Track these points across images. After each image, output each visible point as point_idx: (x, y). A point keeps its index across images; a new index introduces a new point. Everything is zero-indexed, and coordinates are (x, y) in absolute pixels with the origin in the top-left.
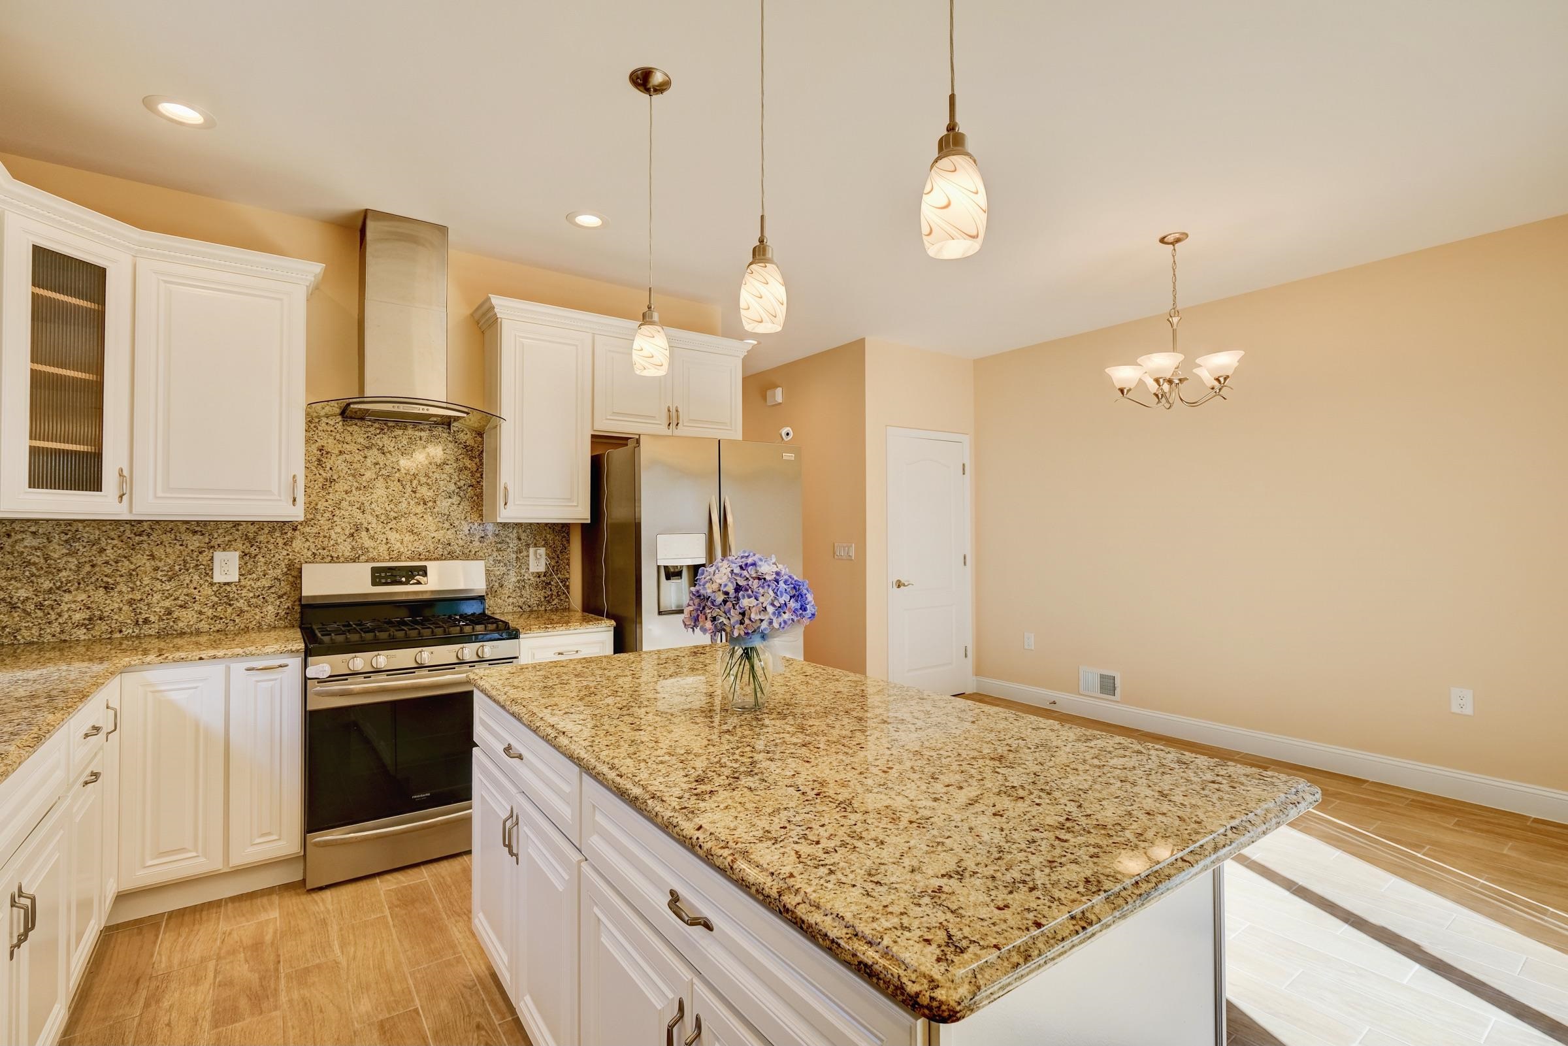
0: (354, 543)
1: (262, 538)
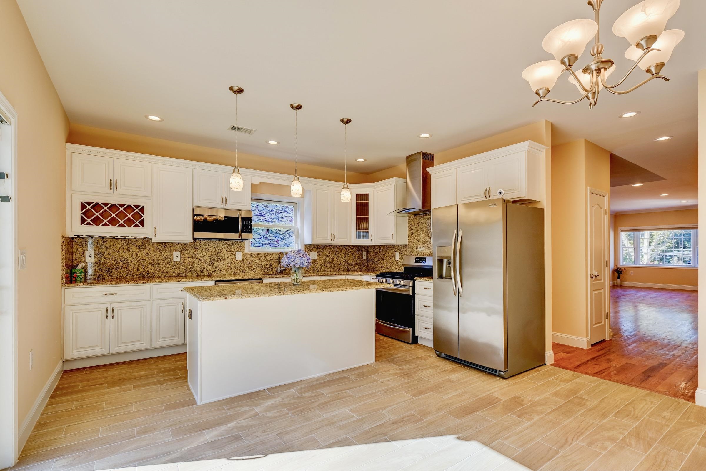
1: (402, 249)
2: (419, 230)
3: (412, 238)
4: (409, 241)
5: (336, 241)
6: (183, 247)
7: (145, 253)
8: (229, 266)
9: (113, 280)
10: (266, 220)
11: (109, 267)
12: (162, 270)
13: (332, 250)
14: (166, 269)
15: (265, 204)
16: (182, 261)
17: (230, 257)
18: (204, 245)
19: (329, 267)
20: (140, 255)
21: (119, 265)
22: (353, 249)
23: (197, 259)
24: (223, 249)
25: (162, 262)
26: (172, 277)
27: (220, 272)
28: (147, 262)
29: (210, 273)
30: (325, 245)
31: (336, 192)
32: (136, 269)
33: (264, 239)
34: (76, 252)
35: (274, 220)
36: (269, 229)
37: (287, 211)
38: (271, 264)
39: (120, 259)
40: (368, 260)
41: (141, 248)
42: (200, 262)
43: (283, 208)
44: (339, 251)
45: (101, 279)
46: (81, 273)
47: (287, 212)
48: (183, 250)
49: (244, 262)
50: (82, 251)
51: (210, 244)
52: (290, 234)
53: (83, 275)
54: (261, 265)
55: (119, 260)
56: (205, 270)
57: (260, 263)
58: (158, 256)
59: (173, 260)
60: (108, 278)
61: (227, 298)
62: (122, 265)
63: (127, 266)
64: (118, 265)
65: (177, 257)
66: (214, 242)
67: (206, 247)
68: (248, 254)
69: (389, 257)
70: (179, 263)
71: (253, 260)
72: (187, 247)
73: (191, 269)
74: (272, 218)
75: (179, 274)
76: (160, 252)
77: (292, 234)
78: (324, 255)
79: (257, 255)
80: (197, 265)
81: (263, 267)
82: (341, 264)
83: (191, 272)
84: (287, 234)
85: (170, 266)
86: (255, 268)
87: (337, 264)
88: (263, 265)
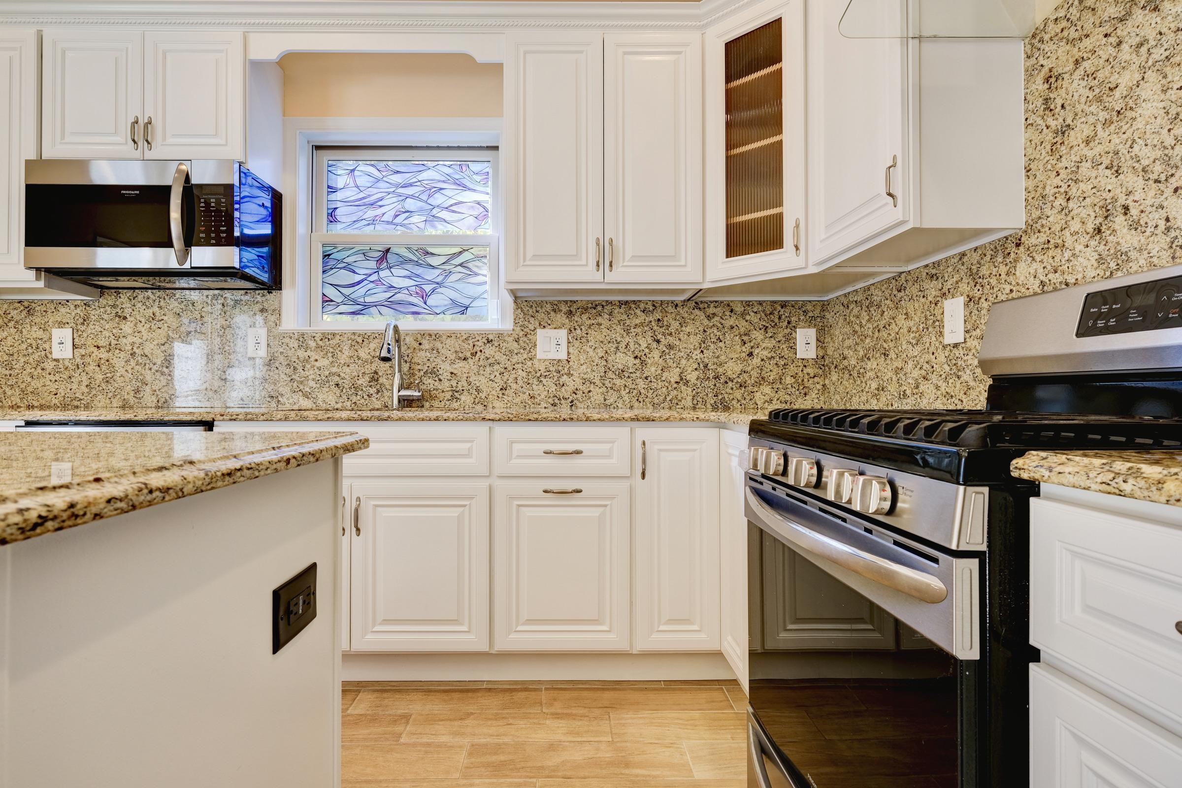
1: (985, 272)
3: (1063, 163)
4: (1036, 198)
5: (624, 269)
6: (82, 315)
8: (222, 377)
10: (385, 218)
12: (22, 386)
13: (638, 321)
14: (33, 384)
15: (381, 164)
16: (78, 360)
17: (226, 348)
18: (144, 307)
19: (623, 393)
22: (743, 315)
23: (122, 355)
24: (205, 319)
25: (22, 360)
29: (163, 400)
30: (607, 301)
31: (625, 53)
33: (372, 285)
35: (416, 219)
36: (388, 250)
37: (465, 182)
38: (376, 373)
40: (822, 363)
42: (133, 363)
43: (448, 171)
44: (675, 325)
47: (465, 186)
48: (83, 324)
49: (277, 364)
51: (162, 303)
52: (470, 265)
54: (339, 376)
56: (148, 389)
57: (334, 370)
58: (10, 341)
59: (51, 353)
65: (62, 344)
67: (149, 312)
68: (291, 338)
69: (912, 335)
70: (70, 366)
71: (307, 358)
72: (93, 312)
73: (103, 385)
74: (408, 212)
75: (69, 399)
76: (16, 330)
77: (477, 266)
78: (602, 342)
79: (321, 340)
80: (122, 371)
81: (347, 384)
82: (682, 379)
83: (105, 394)
84: (461, 265)
85: (44, 374)
86: (315, 386)
87: (663, 379)
88: (347, 377)
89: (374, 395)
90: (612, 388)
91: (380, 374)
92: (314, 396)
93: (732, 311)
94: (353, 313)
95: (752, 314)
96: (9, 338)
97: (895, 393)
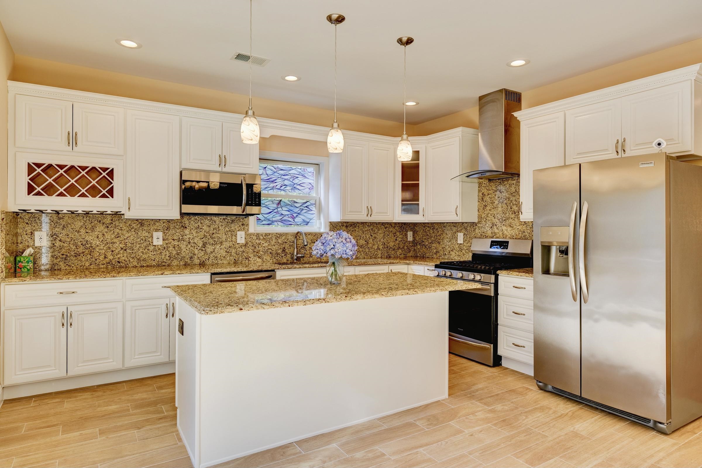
0: (492, 231)
1: (468, 228)
2: (496, 202)
3: (485, 212)
4: (480, 217)
5: (374, 216)
6: (166, 226)
7: (116, 234)
8: (227, 251)
9: (71, 271)
10: (277, 187)
11: (66, 253)
12: (138, 257)
13: (366, 229)
14: (143, 256)
15: (275, 166)
16: (165, 245)
17: (229, 239)
18: (194, 223)
19: (362, 253)
20: (109, 236)
21: (81, 250)
22: (394, 227)
23: (185, 243)
24: (220, 228)
25: (138, 246)
26: (151, 266)
27: (215, 259)
28: (118, 246)
29: (203, 261)
30: (357, 222)
31: (375, 149)
32: (103, 256)
33: (275, 214)
34: (22, 233)
35: (288, 188)
36: (281, 200)
37: (305, 175)
38: (284, 248)
39: (81, 242)
40: (414, 243)
41: (110, 226)
42: (189, 246)
43: (300, 171)
45: (55, 270)
46: (28, 262)
47: (305, 177)
48: (167, 230)
49: (248, 246)
50: (30, 231)
51: (202, 222)
52: (309, 207)
53: (31, 265)
54: (271, 249)
55: (80, 244)
56: (196, 257)
57: (269, 247)
58: (132, 237)
59: (152, 243)
60: (65, 268)
61: (241, 309)
62: (84, 251)
63: (91, 251)
64: (78, 250)
65: (158, 239)
66: (208, 218)
67: (196, 225)
68: (254, 235)
69: (448, 239)
70: (161, 248)
71: (260, 243)
72: (171, 225)
73: (176, 256)
74: (285, 185)
75: (161, 262)
76: (135, 233)
77: (311, 207)
78: (356, 236)
79: (265, 236)
80: (185, 250)
81: (274, 252)
82: (378, 248)
83: (177, 260)
84: (306, 207)
85: (149, 252)
86: (262, 253)
87: (373, 248)
88: (274, 250)
89: (284, 256)
90: (359, 251)
91: (286, 248)
92: (262, 257)
93: (391, 226)
94: (268, 224)
95: (397, 227)
96: (132, 236)
97: (442, 254)
